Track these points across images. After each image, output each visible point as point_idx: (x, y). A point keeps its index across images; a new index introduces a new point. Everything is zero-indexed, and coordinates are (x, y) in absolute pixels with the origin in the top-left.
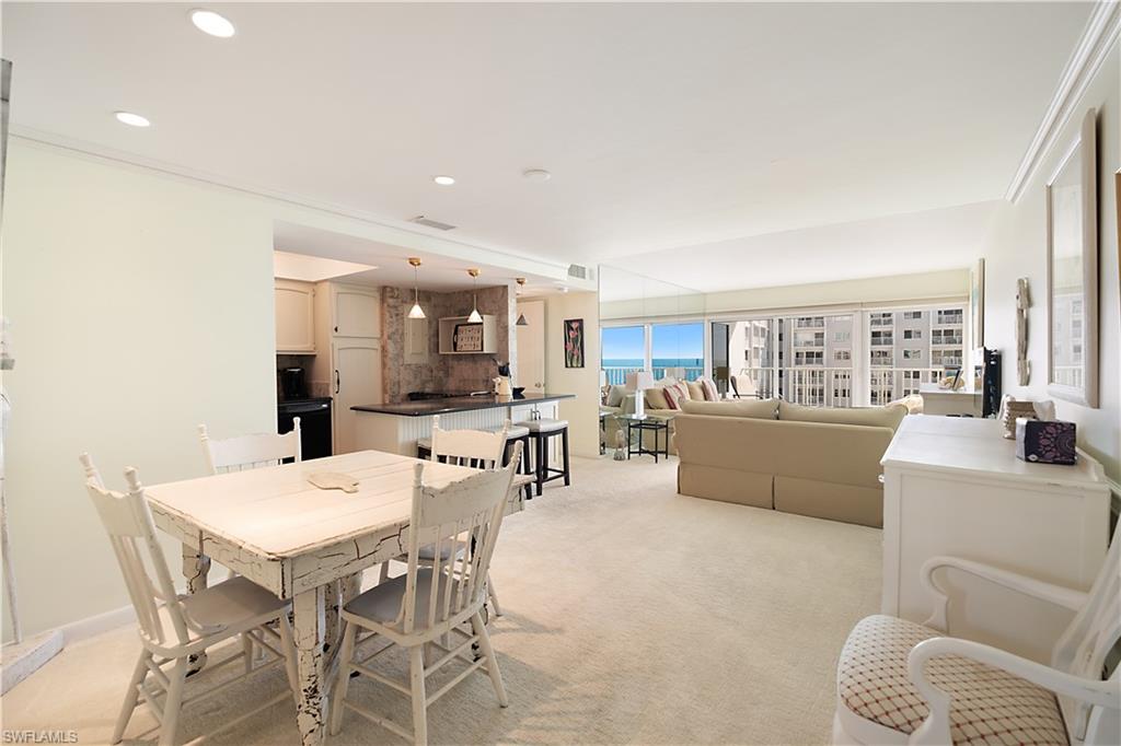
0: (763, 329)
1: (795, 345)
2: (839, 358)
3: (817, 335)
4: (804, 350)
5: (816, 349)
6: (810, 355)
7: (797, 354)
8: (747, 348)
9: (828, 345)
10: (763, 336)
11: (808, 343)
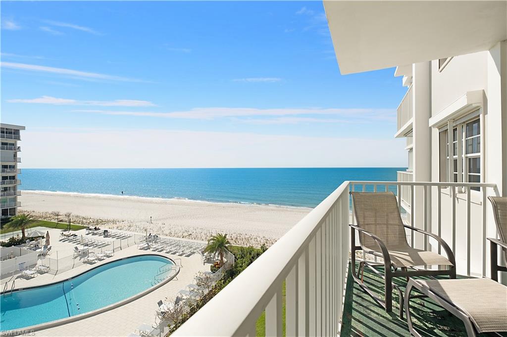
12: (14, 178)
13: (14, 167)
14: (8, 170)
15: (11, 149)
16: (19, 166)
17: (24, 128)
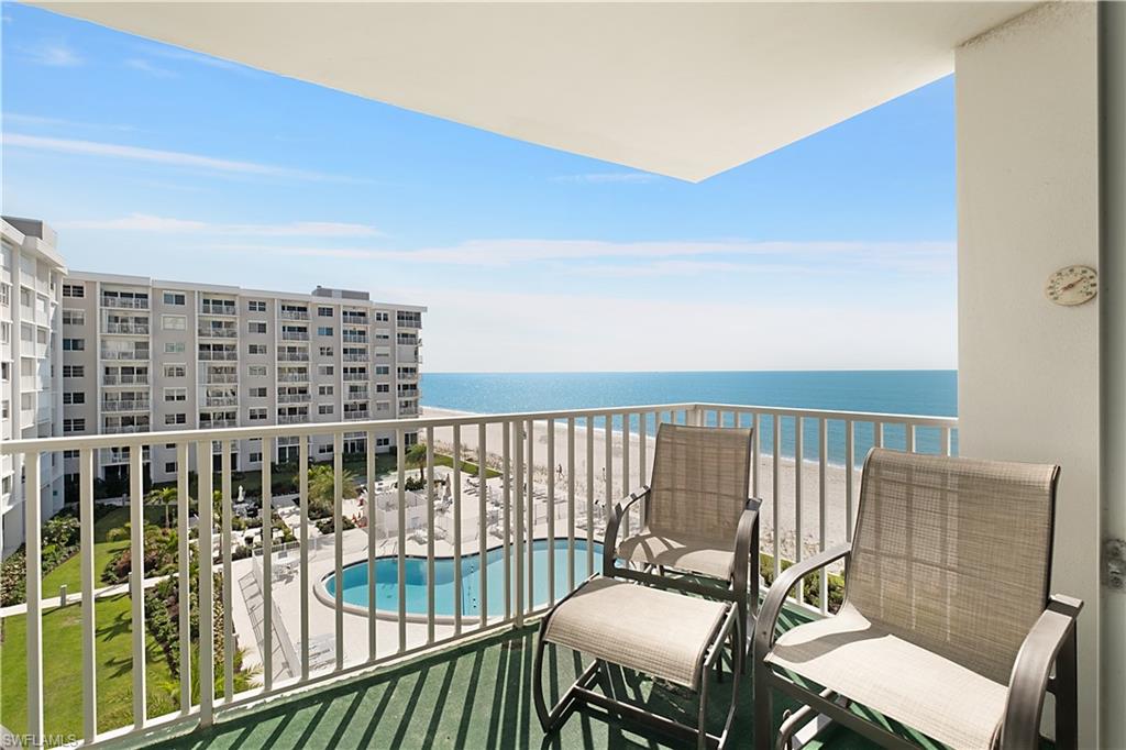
0: (42, 331)
1: (102, 357)
2: (171, 375)
3: (138, 345)
4: (118, 364)
5: (137, 364)
6: (127, 370)
7: (107, 370)
8: (8, 359)
9: (154, 356)
10: (42, 340)
11: (125, 355)
12: (414, 387)
13: (414, 370)
14: (409, 375)
15: (411, 343)
16: (421, 369)
17: (425, 309)
